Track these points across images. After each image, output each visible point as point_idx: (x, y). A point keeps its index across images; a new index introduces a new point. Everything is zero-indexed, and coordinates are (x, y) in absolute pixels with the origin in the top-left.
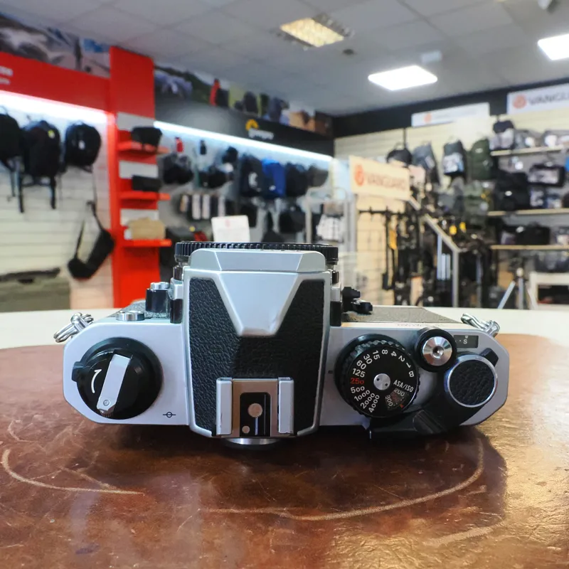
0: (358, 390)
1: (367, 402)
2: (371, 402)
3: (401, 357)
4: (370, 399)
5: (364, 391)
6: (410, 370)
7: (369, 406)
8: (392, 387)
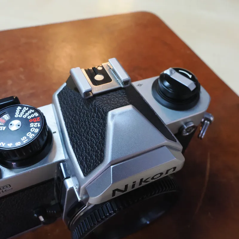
0: (32, 116)
1: (23, 111)
3: (3, 145)
4: (22, 113)
5: (27, 116)
7: (21, 110)
8: (6, 125)
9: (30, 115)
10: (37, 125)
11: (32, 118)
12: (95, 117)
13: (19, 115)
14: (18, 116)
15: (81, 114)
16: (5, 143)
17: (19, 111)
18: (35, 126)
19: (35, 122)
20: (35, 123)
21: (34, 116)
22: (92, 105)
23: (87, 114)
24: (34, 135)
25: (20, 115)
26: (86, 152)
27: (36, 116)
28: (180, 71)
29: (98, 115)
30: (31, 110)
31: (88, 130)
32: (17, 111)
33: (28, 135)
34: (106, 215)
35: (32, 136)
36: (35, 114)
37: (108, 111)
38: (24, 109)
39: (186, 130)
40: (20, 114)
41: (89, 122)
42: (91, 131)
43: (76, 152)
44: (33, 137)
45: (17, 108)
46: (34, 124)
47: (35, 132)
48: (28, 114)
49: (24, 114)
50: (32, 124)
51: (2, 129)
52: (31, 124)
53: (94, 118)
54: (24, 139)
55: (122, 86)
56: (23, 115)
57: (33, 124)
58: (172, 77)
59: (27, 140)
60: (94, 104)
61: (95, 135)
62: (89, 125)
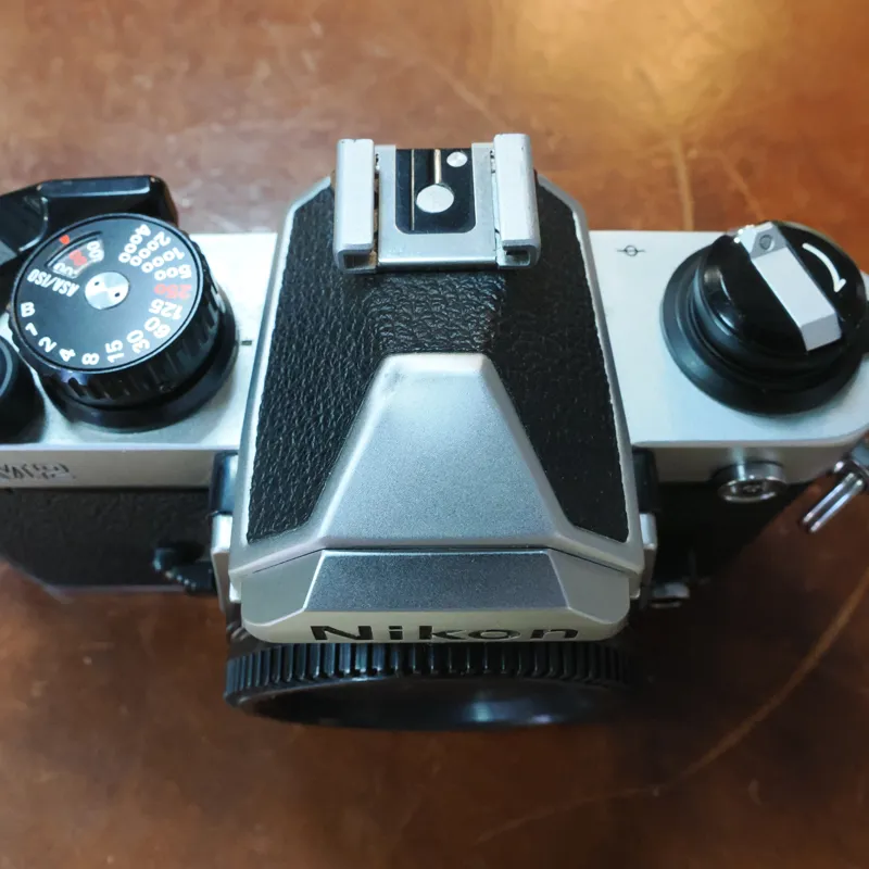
0: (172, 273)
1: (152, 246)
2: (142, 245)
3: (48, 349)
4: (146, 252)
5: (156, 269)
6: (28, 320)
7: (146, 240)
8: (81, 280)
9: (166, 265)
10: (172, 312)
11: (168, 280)
12: (349, 354)
13: (133, 255)
14: (129, 256)
15: (323, 319)
16: (55, 344)
17: (140, 240)
18: (164, 314)
19: (170, 300)
20: (167, 303)
21: (176, 274)
22: (359, 305)
23: (337, 327)
24: (148, 346)
25: (135, 257)
26: (281, 465)
27: (182, 277)
28: (806, 246)
29: (358, 353)
30: (175, 249)
31: (314, 390)
32: (132, 238)
33: (150, 326)
34: (357, 668)
35: (141, 347)
36: (182, 267)
37: (387, 354)
38: (156, 238)
39: (741, 485)
40: (136, 254)
41: (327, 362)
42: (320, 397)
43: (260, 444)
44: (143, 349)
45: (137, 230)
46: (164, 306)
47: (156, 334)
48: (161, 264)
49: (149, 260)
50: (158, 304)
51: (65, 289)
52: (154, 303)
53: (345, 355)
54: (114, 349)
55: (502, 262)
56: (145, 261)
57: (162, 302)
58: (756, 262)
59: (121, 355)
60: (365, 304)
61: (324, 420)
62: (325, 374)
